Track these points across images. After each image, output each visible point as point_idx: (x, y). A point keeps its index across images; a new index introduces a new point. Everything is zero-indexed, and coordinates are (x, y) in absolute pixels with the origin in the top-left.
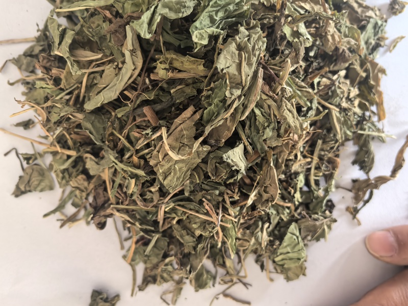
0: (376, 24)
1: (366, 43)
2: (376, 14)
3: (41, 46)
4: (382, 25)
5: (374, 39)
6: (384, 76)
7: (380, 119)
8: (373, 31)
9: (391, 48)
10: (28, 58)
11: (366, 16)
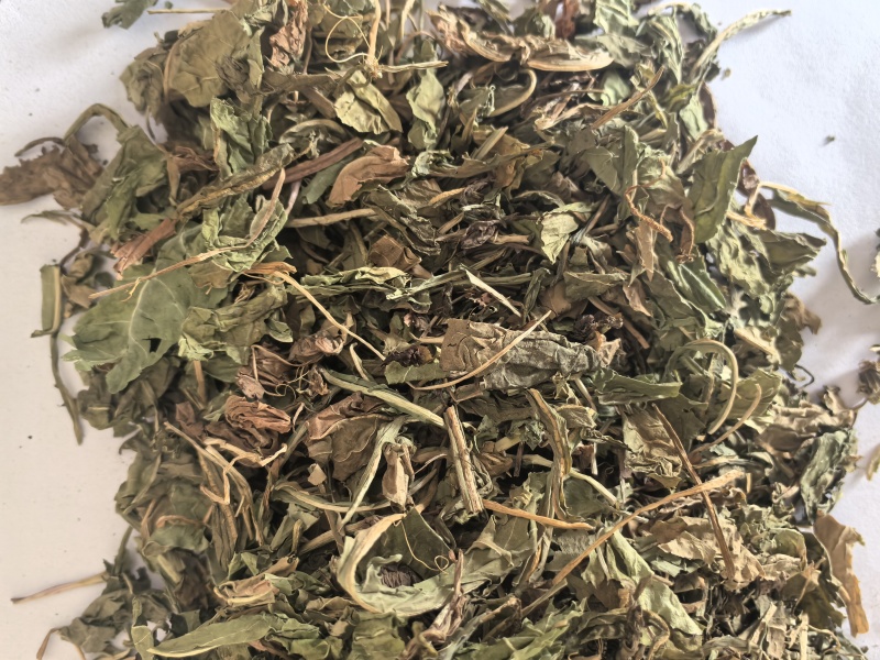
0: (835, 443)
1: (814, 483)
2: (831, 414)
3: (117, 601)
4: (846, 440)
5: (831, 473)
6: (857, 544)
7: (854, 631)
8: (827, 459)
9: (870, 471)
10: (94, 629)
11: (810, 429)
